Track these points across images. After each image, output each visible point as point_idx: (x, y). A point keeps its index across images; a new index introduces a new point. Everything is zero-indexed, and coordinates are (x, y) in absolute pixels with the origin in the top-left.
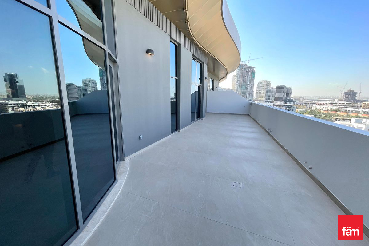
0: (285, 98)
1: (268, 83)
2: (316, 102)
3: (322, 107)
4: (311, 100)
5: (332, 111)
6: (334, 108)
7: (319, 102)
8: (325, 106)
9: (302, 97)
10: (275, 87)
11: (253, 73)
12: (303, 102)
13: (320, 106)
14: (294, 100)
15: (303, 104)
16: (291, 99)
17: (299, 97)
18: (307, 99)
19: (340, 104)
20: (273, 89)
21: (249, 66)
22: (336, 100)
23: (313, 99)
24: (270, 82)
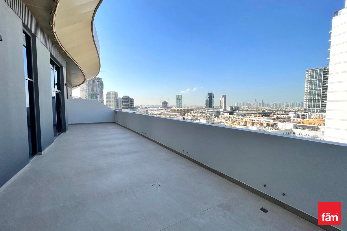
0: (130, 106)
1: (116, 94)
2: (149, 109)
3: (153, 112)
4: (146, 108)
5: (158, 114)
6: (159, 112)
7: (151, 109)
8: (154, 112)
9: (141, 106)
10: (121, 97)
11: (102, 84)
12: (142, 109)
13: (152, 112)
14: (136, 108)
15: (143, 111)
16: (134, 107)
17: (139, 106)
18: (144, 107)
19: (161, 110)
20: (120, 99)
22: (159, 108)
23: (148, 107)
24: (117, 93)
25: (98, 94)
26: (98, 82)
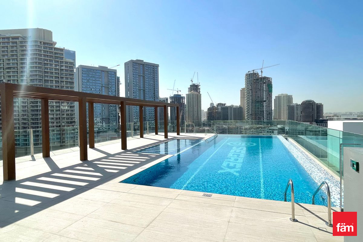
0: (316, 117)
1: (289, 98)
10: (300, 103)
11: (270, 86)
20: (297, 105)
21: (263, 76)
24: (291, 96)
25: (265, 101)
26: (265, 84)
